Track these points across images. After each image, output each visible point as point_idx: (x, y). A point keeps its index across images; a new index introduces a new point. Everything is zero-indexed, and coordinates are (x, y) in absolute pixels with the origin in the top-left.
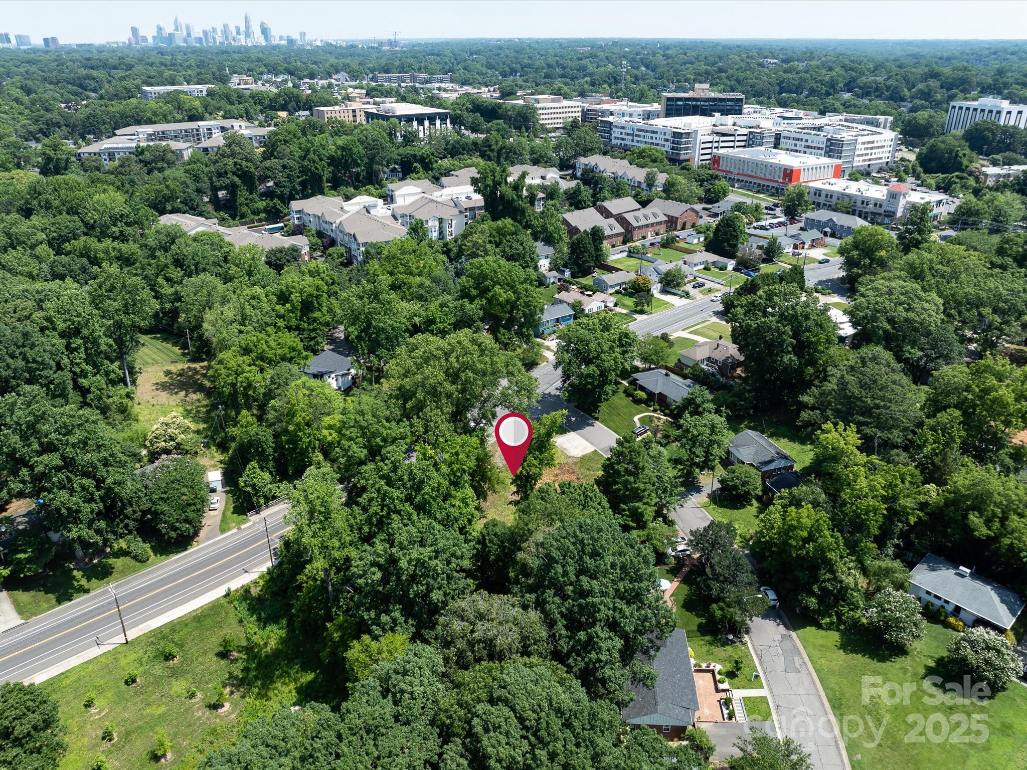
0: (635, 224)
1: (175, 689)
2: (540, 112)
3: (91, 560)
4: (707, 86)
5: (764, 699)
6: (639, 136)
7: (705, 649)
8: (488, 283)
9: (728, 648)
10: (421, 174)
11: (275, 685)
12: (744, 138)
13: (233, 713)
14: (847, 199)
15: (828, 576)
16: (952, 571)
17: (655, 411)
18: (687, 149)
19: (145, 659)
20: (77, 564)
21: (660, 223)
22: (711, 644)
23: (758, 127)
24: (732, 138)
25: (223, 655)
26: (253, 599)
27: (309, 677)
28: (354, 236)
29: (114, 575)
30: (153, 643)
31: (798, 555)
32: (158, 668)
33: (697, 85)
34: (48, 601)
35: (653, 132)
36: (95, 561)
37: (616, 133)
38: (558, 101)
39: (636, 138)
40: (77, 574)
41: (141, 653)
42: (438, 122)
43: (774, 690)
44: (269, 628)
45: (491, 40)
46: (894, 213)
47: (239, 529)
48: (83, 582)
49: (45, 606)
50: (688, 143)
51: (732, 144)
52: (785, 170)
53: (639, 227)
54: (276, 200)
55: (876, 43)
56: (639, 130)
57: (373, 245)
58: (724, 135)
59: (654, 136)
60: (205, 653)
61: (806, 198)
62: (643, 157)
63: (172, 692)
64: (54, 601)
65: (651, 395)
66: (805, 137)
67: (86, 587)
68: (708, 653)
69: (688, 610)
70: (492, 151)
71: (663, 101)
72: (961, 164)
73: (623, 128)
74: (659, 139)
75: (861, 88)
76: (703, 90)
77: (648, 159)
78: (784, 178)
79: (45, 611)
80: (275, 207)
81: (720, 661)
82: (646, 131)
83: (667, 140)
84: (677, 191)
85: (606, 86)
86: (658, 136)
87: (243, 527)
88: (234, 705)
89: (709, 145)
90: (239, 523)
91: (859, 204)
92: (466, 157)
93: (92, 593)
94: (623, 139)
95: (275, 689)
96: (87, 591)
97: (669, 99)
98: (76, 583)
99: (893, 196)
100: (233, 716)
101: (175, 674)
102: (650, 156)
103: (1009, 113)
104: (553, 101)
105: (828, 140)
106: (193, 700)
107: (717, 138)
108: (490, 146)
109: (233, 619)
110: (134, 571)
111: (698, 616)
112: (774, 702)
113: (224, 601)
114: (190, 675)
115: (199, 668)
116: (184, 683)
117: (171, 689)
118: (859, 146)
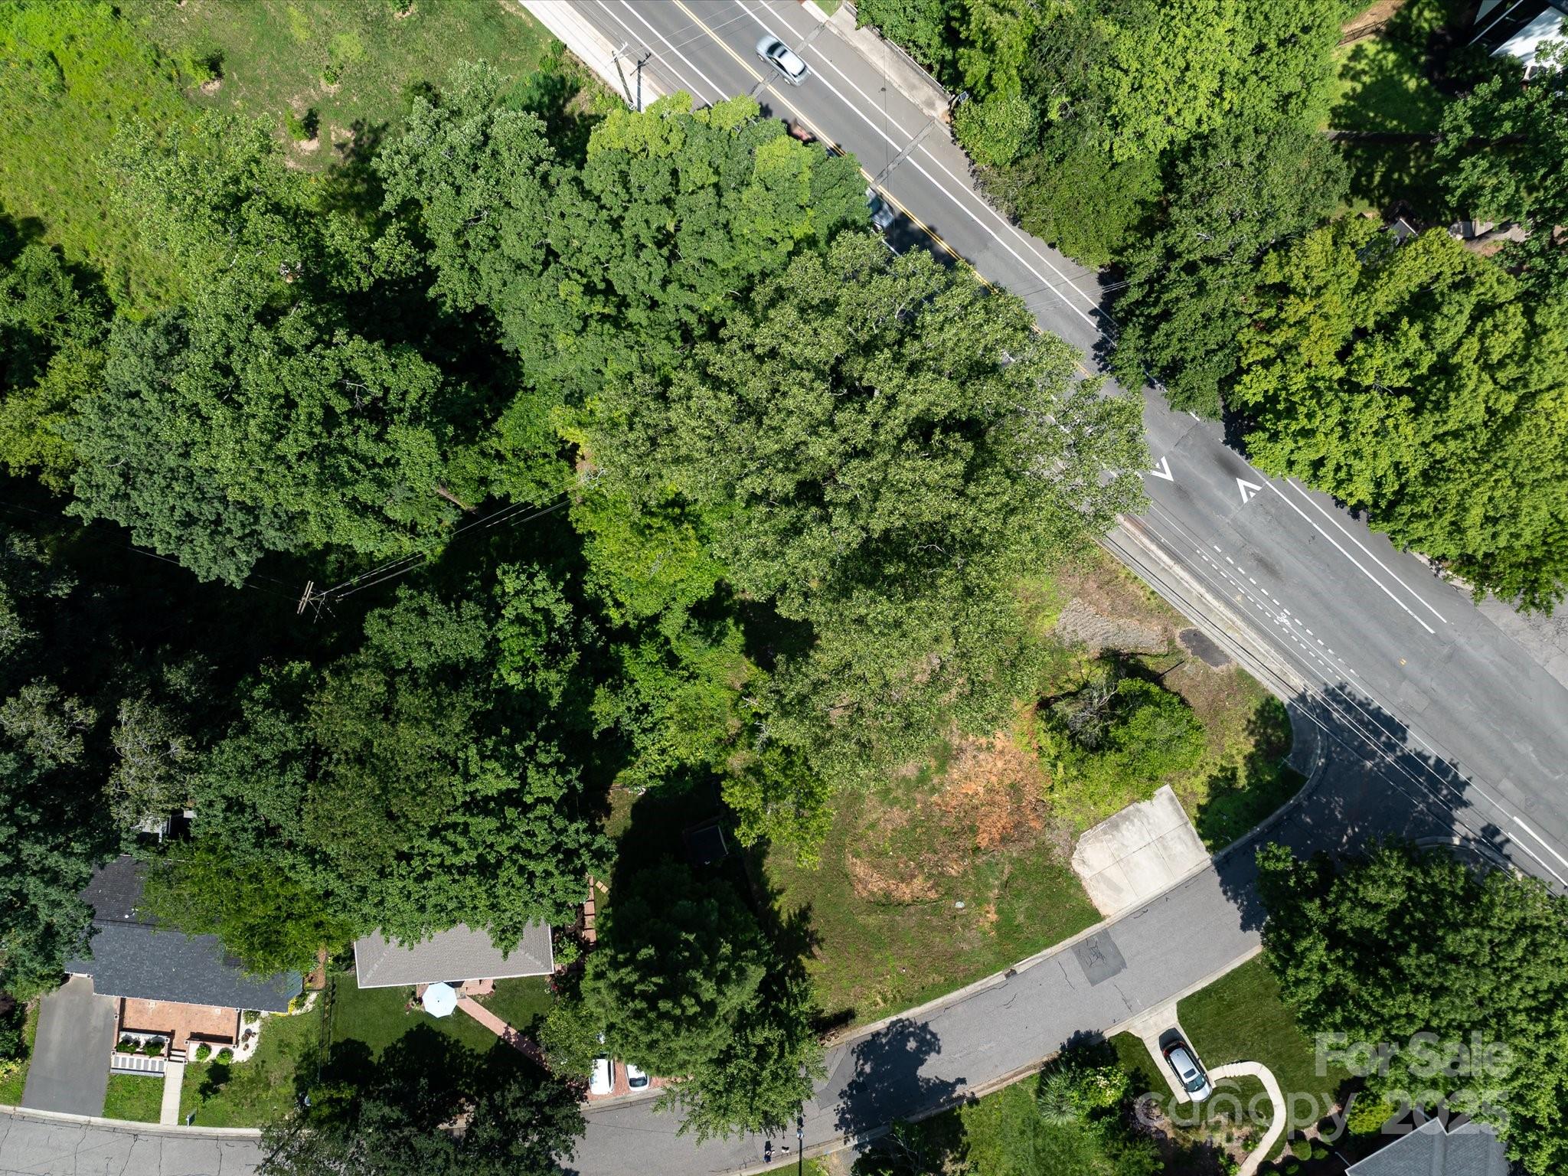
1: (343, 39)
5: (155, 1115)
7: (297, 1041)
9: (291, 1088)
13: (297, 161)
22: (306, 1056)
43: (175, 1143)
60: (426, 60)
63: (338, 37)
68: (283, 1046)
69: (410, 1036)
81: (260, 1061)
88: (315, 158)
101: (375, 27)
106: (322, 82)
111: (391, 1052)
112: (146, 1133)
113: (545, 47)
114: (375, 53)
115: (391, 65)
116: (358, 50)
117: (343, 32)
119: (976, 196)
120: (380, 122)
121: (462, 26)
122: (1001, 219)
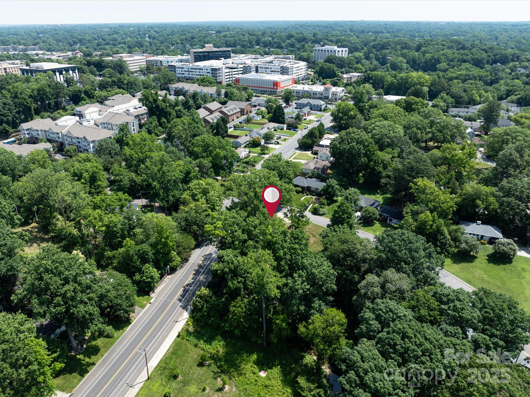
0: (229, 114)
1: (192, 391)
2: (128, 62)
3: (82, 346)
4: (212, 45)
6: (192, 72)
8: (211, 148)
10: (88, 100)
11: (242, 367)
12: (242, 69)
13: (233, 388)
14: (306, 93)
15: (442, 237)
16: (475, 224)
17: (307, 195)
18: (219, 76)
19: (164, 383)
20: (75, 351)
21: (238, 112)
23: (245, 63)
24: (237, 70)
25: (201, 365)
26: (193, 333)
27: (255, 357)
28: (84, 138)
29: (102, 350)
30: (161, 374)
31: (429, 232)
32: (174, 384)
33: (206, 45)
34: (75, 378)
35: (200, 69)
36: (85, 346)
37: (178, 71)
38: (133, 57)
39: (190, 73)
40: (80, 357)
41: (160, 381)
42: (71, 72)
44: (214, 343)
45: (43, 25)
46: (328, 97)
47: (150, 303)
48: (87, 360)
49: (76, 381)
50: (219, 73)
51: (237, 73)
52: (274, 82)
53: (231, 115)
54: (4, 125)
55: (247, 22)
56: (192, 69)
57: (101, 140)
58: (231, 68)
59: (201, 71)
60: (191, 368)
61: (293, 94)
62: (205, 82)
63: (192, 393)
64: (78, 376)
65: (303, 188)
66: (270, 67)
67: (91, 362)
70: (124, 84)
71: (192, 54)
72: (336, 74)
73: (182, 68)
74: (204, 72)
75: (263, 43)
76: (209, 47)
77: (207, 83)
78: (274, 86)
79: (78, 384)
80: (5, 129)
82: (196, 69)
83: (208, 73)
84: (235, 96)
85: (137, 48)
86: (203, 71)
87: (151, 301)
88: (230, 385)
89: (228, 74)
90: (148, 300)
91: (312, 94)
92: (109, 89)
93: (97, 364)
94: (183, 74)
95: (243, 369)
96: (93, 364)
97: (195, 53)
98: (83, 362)
99: (327, 90)
100: (234, 389)
101: (186, 383)
102: (208, 81)
103: (339, 51)
104: (130, 57)
105: (281, 67)
106: (206, 392)
107: (231, 70)
108: (122, 82)
109: (191, 347)
110: (112, 344)
113: (179, 339)
114: (193, 381)
115: (195, 376)
116: (194, 386)
117: (190, 391)
118: (294, 69)
119: (185, 268)
120: (212, 373)
121: (178, 360)
122: (188, 264)
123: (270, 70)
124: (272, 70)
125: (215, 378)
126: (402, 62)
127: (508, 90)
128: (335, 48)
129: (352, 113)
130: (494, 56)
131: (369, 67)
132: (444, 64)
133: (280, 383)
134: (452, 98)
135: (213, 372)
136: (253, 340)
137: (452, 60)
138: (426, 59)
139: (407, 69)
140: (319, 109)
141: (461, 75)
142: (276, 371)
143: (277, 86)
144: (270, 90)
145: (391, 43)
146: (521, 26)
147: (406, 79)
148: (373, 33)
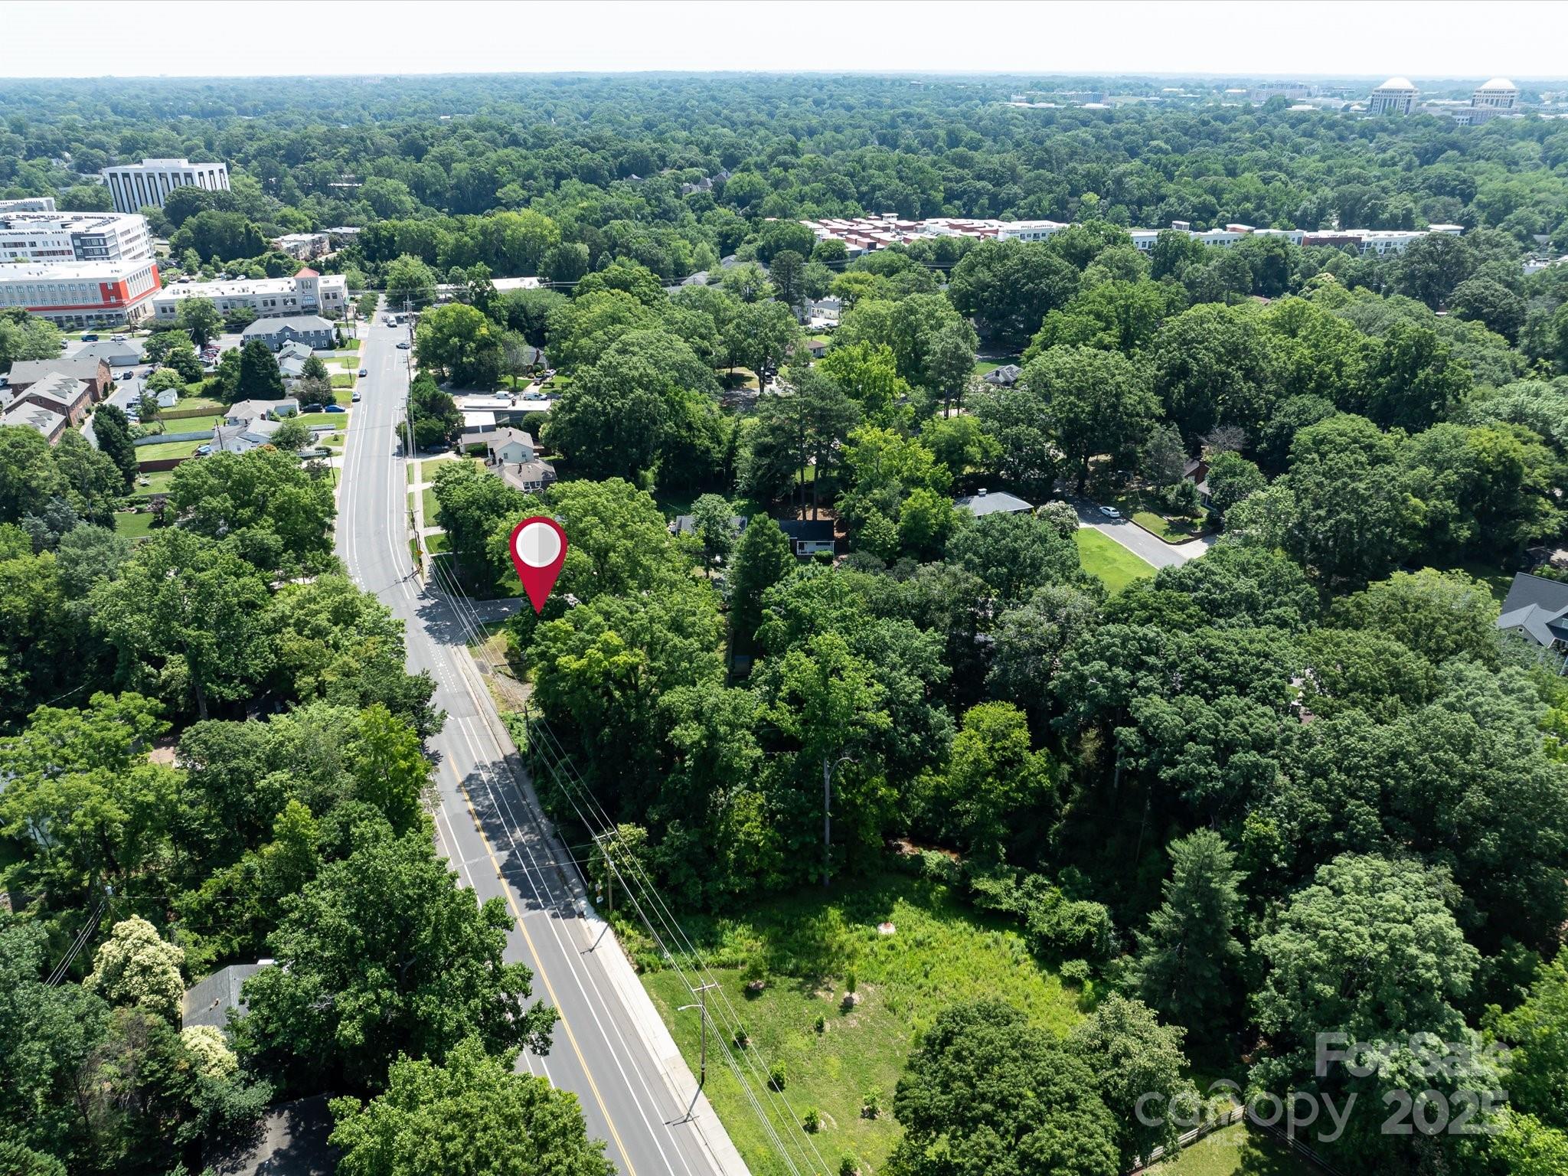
1: (800, 1045)
14: (239, 305)
21: (85, 393)
25: (752, 993)
44: (726, 940)
46: (316, 307)
52: (104, 286)
78: (106, 296)
91: (260, 306)
99: (305, 285)
101: (771, 1042)
103: (199, 174)
105: (75, 237)
106: (827, 1029)
118: (121, 240)
120: (793, 993)
122: (437, 825)
123: (28, 249)
124: (40, 248)
125: (812, 997)
126: (395, 191)
127: (720, 234)
128: (184, 164)
129: (484, 331)
130: (615, 157)
131: (320, 215)
132: (515, 186)
133: (935, 923)
134: (642, 263)
135: (791, 989)
136: (813, 878)
137: (529, 176)
138: (458, 177)
139: (417, 210)
140: (325, 343)
141: (592, 210)
142: (902, 911)
143: (119, 296)
144: (94, 313)
145: (314, 141)
146: (572, 83)
147: (497, 231)
148: (195, 115)
